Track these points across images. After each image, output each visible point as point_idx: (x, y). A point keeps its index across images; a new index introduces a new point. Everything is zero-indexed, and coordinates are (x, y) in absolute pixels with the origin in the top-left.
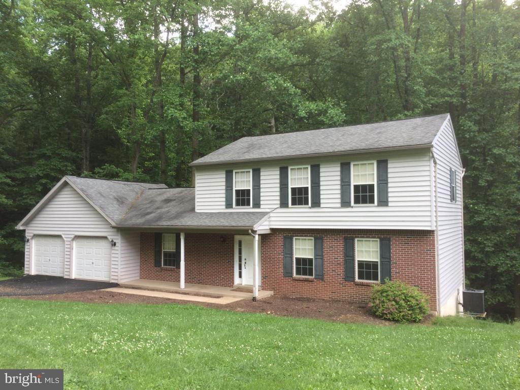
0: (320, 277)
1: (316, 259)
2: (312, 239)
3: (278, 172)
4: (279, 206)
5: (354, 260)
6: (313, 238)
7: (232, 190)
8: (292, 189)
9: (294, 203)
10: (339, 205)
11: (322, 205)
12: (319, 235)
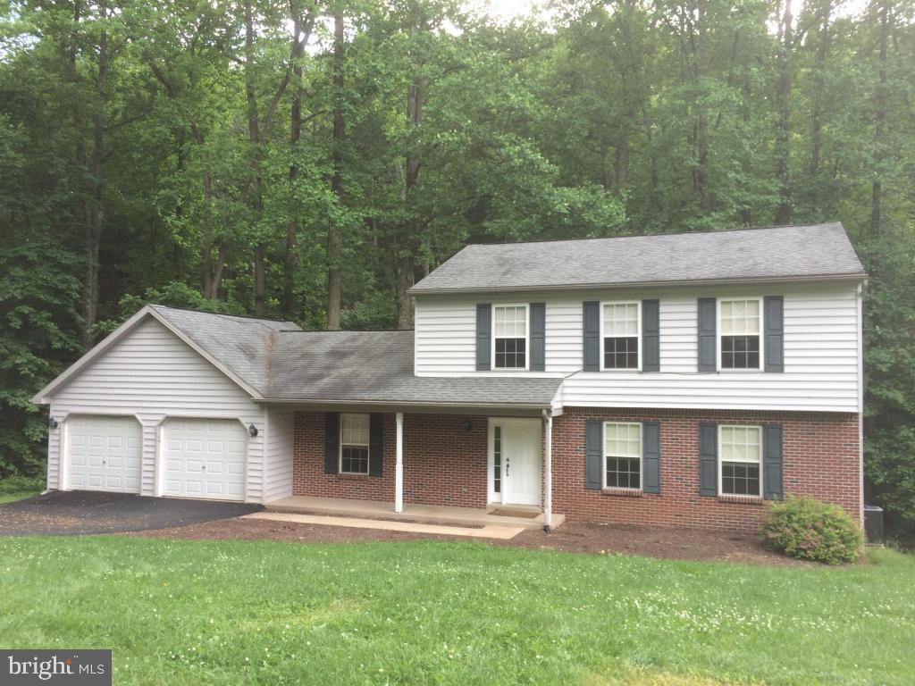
0: (655, 490)
1: (646, 459)
2: (638, 426)
3: (580, 311)
4: (581, 368)
5: (716, 461)
6: (641, 424)
7: (490, 338)
8: (607, 340)
9: (609, 364)
10: (695, 369)
11: (662, 369)
12: (651, 419)
